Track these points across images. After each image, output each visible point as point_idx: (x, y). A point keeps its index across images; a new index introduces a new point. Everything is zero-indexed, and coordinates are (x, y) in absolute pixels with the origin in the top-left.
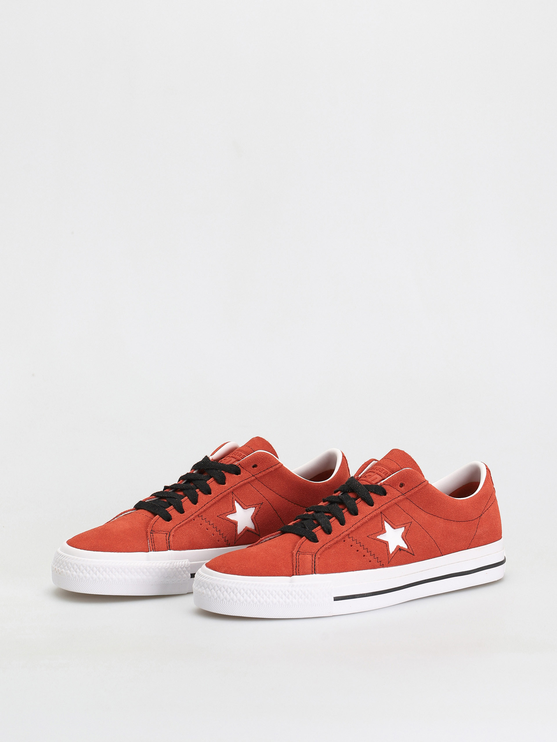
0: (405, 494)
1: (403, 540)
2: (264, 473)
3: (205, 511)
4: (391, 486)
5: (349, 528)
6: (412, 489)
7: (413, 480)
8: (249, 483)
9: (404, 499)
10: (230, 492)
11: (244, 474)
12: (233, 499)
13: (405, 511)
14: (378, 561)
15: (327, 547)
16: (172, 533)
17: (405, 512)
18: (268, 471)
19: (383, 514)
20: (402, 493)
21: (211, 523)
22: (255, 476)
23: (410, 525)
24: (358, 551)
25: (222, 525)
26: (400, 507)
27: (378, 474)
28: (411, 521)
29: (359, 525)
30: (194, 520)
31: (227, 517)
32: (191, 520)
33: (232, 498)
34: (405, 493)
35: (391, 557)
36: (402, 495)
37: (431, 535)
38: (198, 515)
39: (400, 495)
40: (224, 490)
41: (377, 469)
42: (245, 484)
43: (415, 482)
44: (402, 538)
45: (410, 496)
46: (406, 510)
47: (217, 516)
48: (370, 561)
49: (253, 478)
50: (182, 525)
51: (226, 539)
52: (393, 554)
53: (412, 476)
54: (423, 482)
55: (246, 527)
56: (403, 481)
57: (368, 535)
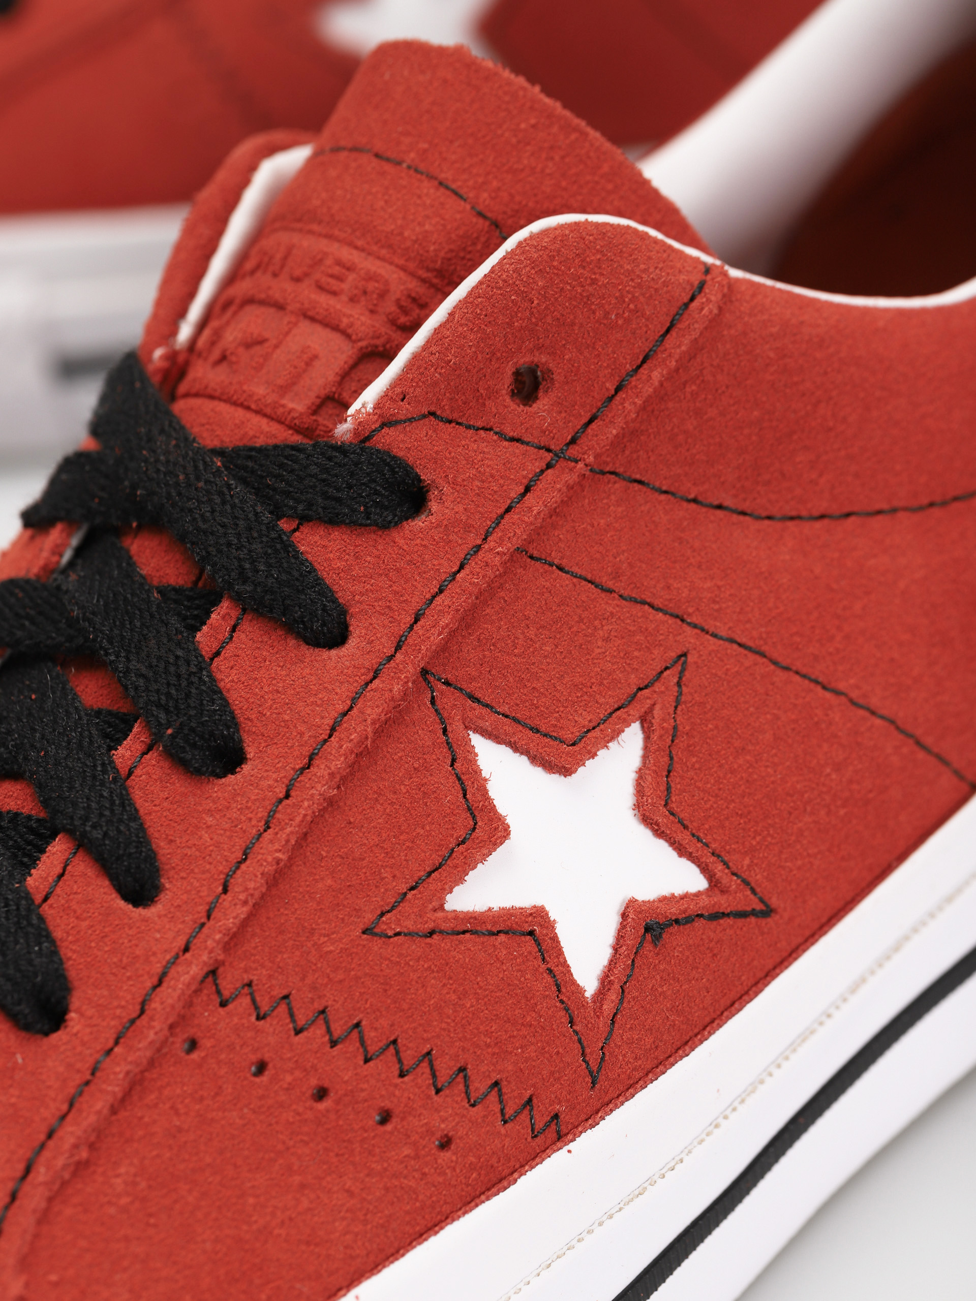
0: (573, 451)
1: (659, 833)
4: (447, 414)
5: (203, 909)
6: (618, 390)
7: (607, 314)
9: (573, 493)
13: (610, 584)
14: (509, 1111)
15: (65, 1167)
17: (610, 591)
19: (447, 683)
20: (549, 450)
23: (679, 684)
24: (321, 1094)
26: (560, 568)
27: (313, 319)
28: (673, 655)
29: (278, 861)
34: (573, 441)
35: (603, 1024)
36: (549, 466)
37: (854, 694)
39: (539, 465)
41: (298, 272)
43: (628, 321)
44: (647, 820)
45: (618, 443)
46: (617, 576)
48: (445, 1143)
52: (613, 996)
53: (594, 282)
54: (692, 299)
56: (531, 351)
57: (369, 917)
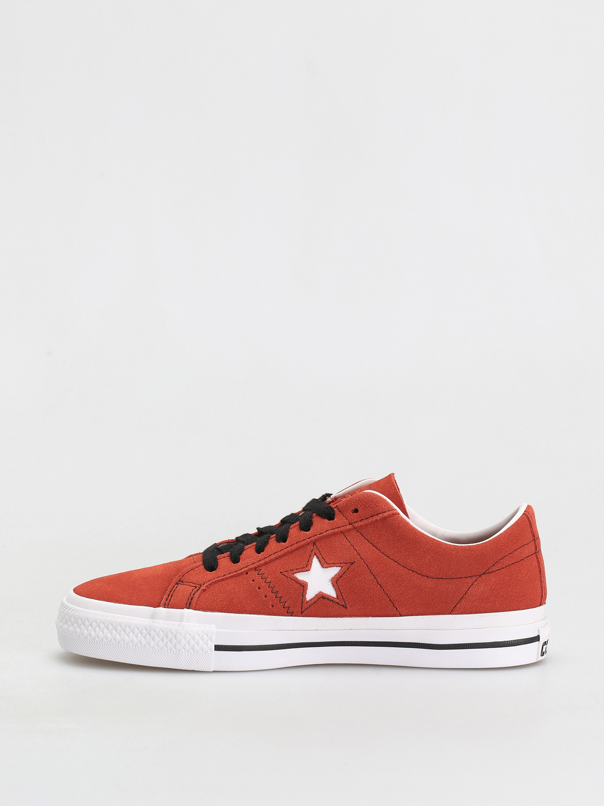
2: (366, 522)
3: (266, 563)
8: (342, 532)
10: (311, 542)
11: (339, 520)
12: (312, 552)
16: (203, 587)
18: (371, 520)
21: (269, 580)
22: (353, 524)
25: (283, 585)
30: (247, 574)
31: (295, 575)
32: (242, 574)
33: (310, 551)
38: (256, 568)
40: (303, 538)
42: (335, 534)
47: (281, 573)
49: (350, 527)
50: (226, 578)
51: (286, 605)
55: (320, 592)
